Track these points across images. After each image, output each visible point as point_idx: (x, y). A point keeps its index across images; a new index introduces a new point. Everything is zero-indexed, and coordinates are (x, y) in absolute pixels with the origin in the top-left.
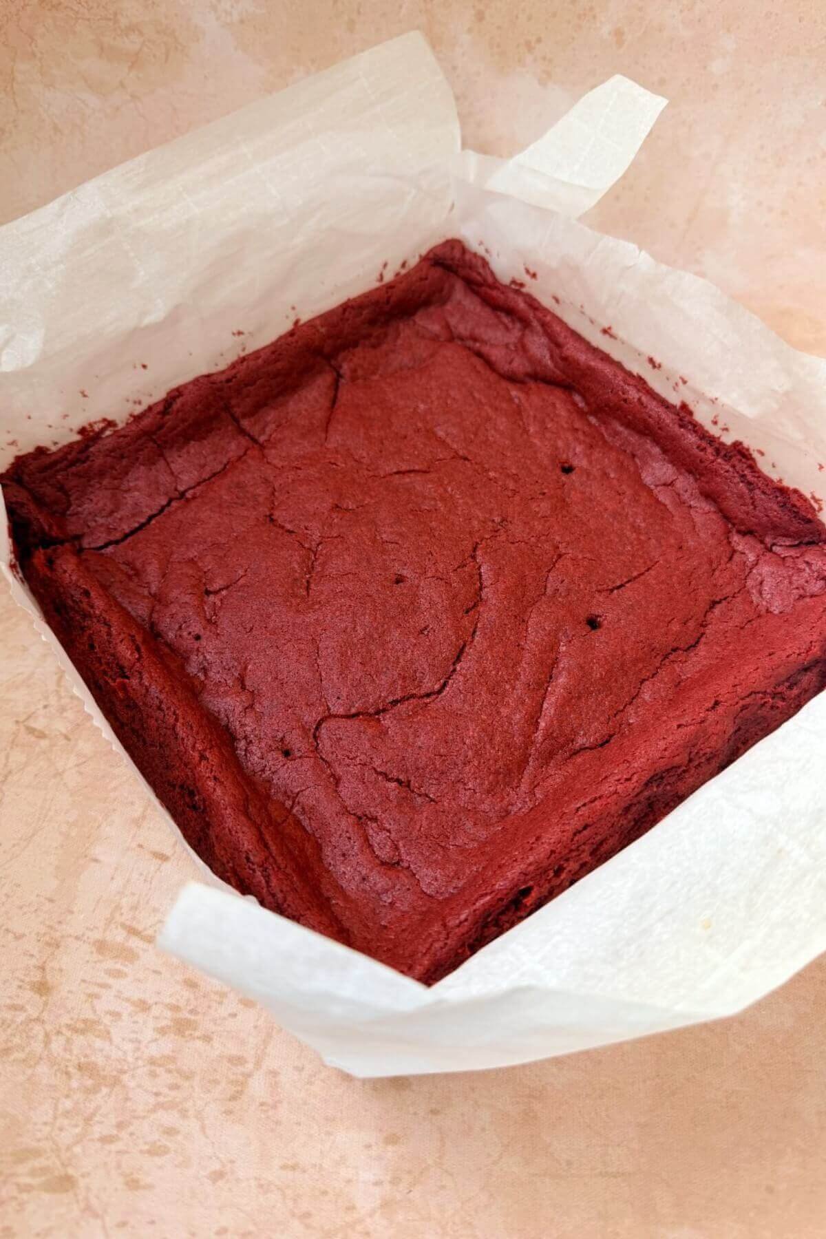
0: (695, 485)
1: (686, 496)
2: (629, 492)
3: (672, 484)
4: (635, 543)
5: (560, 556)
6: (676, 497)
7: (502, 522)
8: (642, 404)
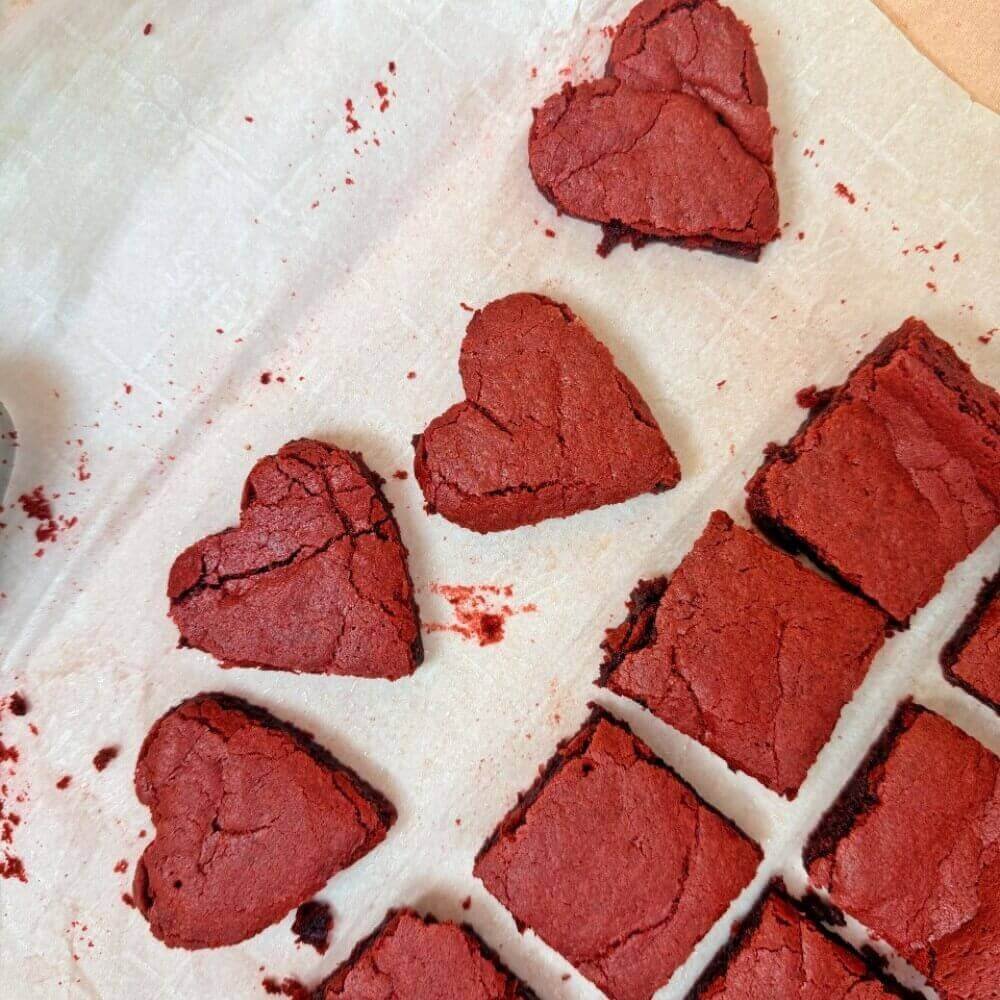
0: (972, 473)
1: (957, 488)
2: (881, 488)
3: (939, 469)
4: (890, 576)
5: (783, 626)
6: (944, 487)
7: (693, 600)
8: (905, 369)
